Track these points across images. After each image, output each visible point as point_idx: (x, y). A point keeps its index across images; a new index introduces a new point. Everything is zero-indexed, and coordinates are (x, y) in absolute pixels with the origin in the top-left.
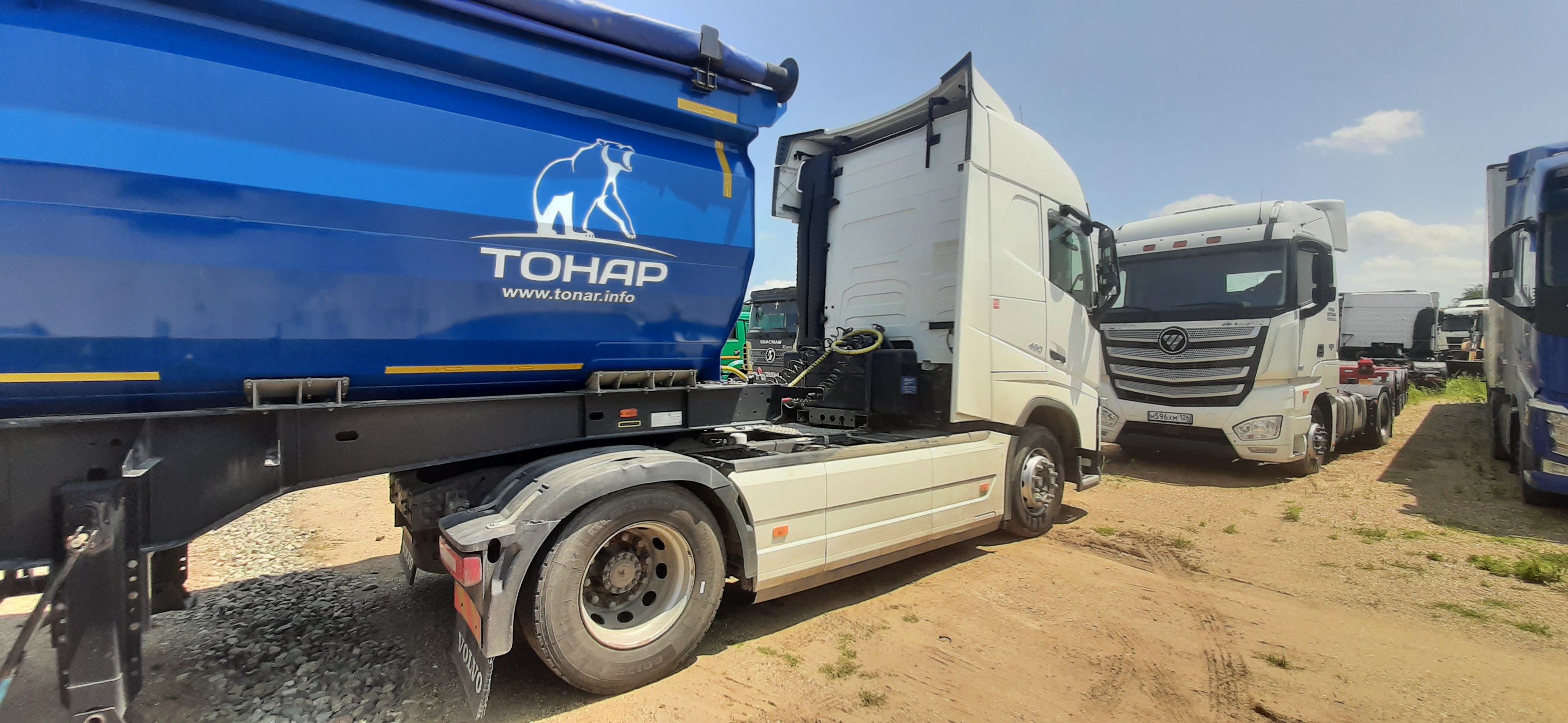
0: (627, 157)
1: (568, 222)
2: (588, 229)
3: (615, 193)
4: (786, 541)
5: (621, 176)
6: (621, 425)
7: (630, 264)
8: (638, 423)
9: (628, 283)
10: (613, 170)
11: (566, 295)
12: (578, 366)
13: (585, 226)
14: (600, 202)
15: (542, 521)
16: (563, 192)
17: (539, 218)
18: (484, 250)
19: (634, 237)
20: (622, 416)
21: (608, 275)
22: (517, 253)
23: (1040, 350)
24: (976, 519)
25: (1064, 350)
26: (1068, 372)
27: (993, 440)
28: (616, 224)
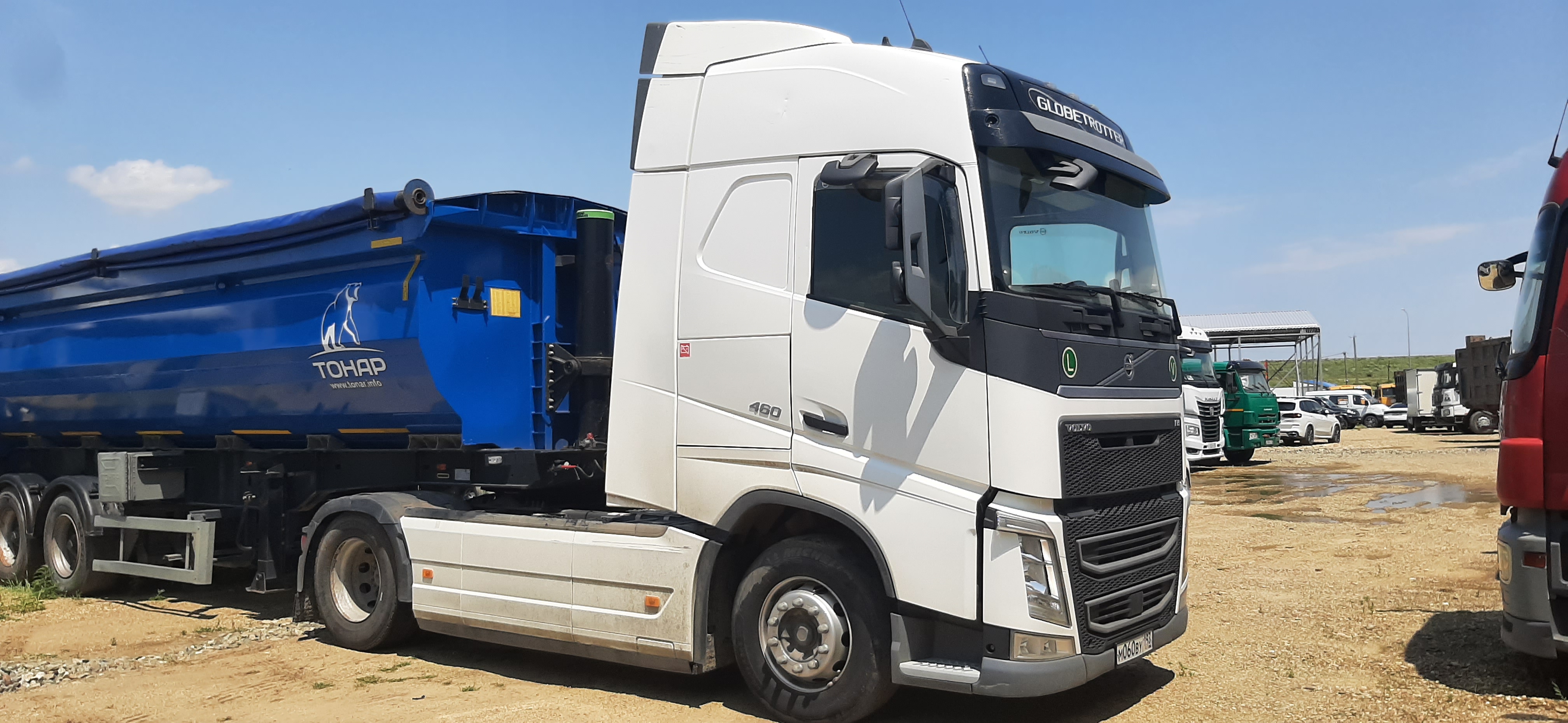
0: (356, 292)
1: (334, 341)
2: (342, 343)
3: (351, 317)
4: (432, 583)
5: (353, 305)
6: (438, 476)
7: (367, 361)
8: (447, 476)
9: (370, 373)
10: (350, 300)
11: (350, 385)
12: (406, 430)
13: (340, 342)
14: (345, 325)
16: (332, 323)
17: (324, 342)
18: (314, 364)
19: (360, 343)
20: (438, 469)
21: (360, 370)
22: (324, 363)
23: (775, 413)
24: (641, 642)
25: (840, 412)
26: (858, 451)
27: (671, 540)
28: (351, 337)
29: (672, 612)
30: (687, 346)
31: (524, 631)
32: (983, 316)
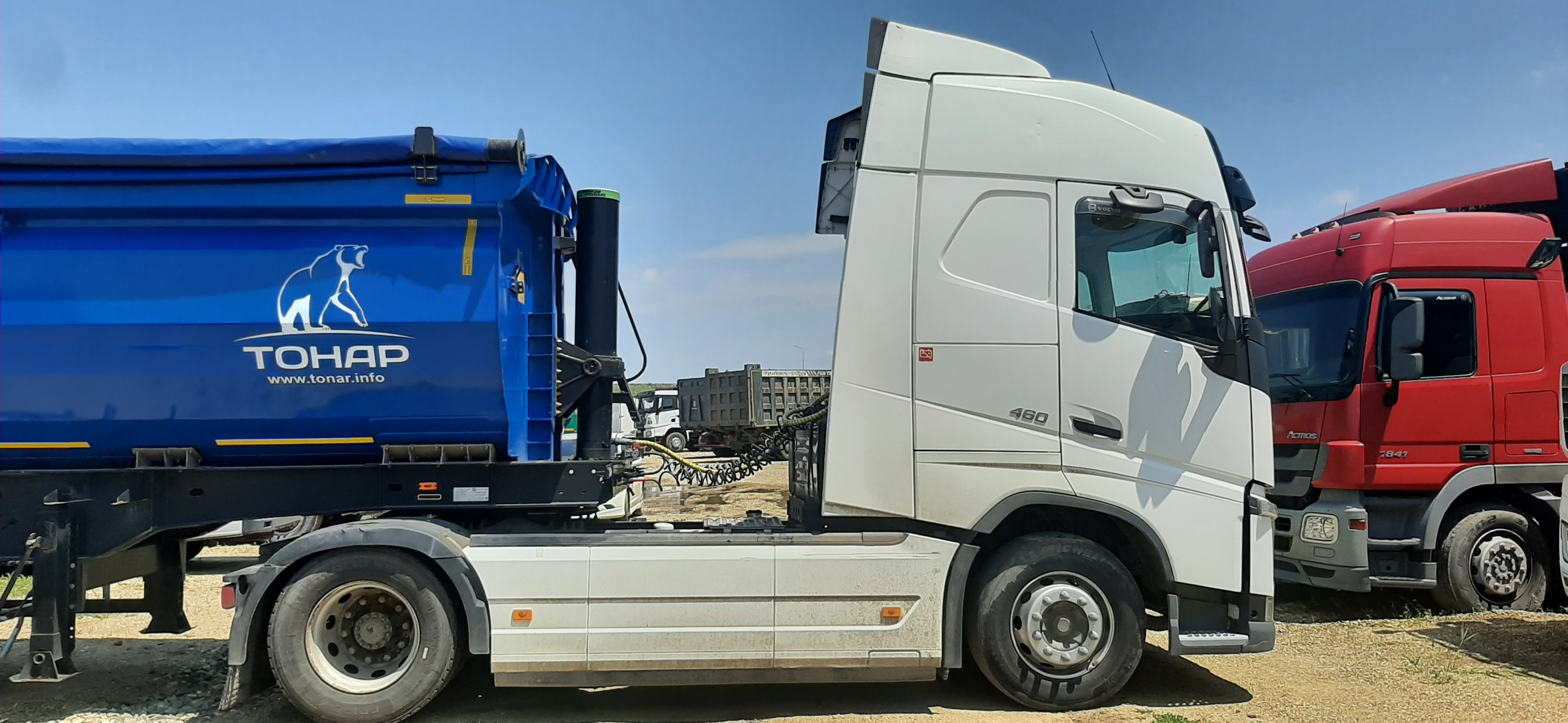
0: (359, 257)
1: (306, 319)
2: (324, 323)
3: (348, 290)
4: (530, 625)
5: (353, 274)
6: (420, 497)
7: (370, 349)
8: (439, 497)
9: (373, 364)
10: (347, 269)
11: (321, 379)
12: (370, 440)
13: (320, 321)
14: (335, 299)
15: (272, 565)
16: (302, 296)
17: (283, 320)
18: (246, 349)
19: (366, 325)
20: (420, 488)
21: (350, 361)
22: (270, 349)
23: (1041, 419)
24: (873, 655)
25: (1115, 418)
26: (1131, 452)
27: (915, 547)
28: (350, 316)
29: (919, 620)
30: (929, 350)
31: (693, 665)
32: (1247, 338)
